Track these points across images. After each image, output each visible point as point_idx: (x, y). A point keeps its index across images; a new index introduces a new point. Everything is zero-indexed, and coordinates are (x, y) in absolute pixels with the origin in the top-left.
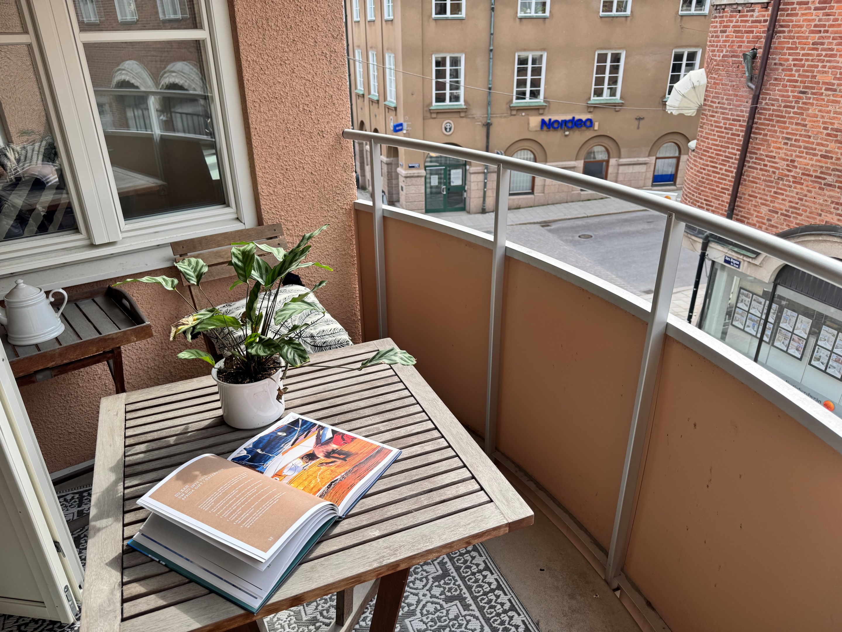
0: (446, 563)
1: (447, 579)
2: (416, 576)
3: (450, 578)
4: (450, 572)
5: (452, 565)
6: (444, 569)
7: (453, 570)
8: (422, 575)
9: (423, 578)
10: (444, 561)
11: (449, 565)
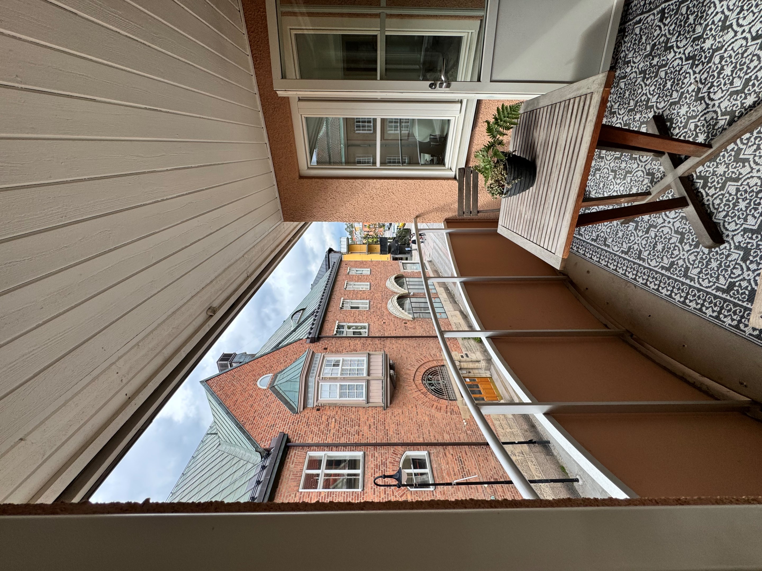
0: (691, 282)
1: (683, 273)
2: (698, 261)
3: (682, 276)
4: (685, 279)
5: (687, 284)
6: (689, 277)
7: (684, 281)
8: (696, 264)
9: (694, 263)
10: (693, 282)
11: (688, 281)
